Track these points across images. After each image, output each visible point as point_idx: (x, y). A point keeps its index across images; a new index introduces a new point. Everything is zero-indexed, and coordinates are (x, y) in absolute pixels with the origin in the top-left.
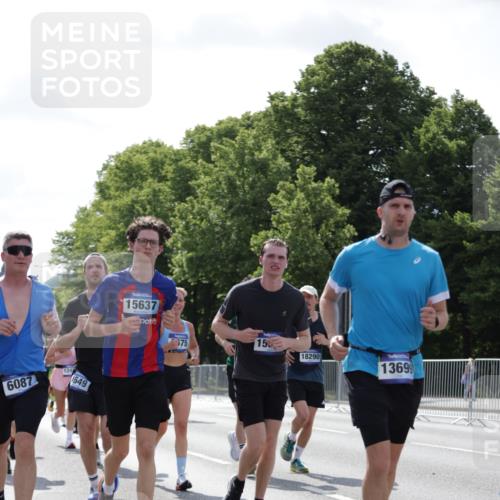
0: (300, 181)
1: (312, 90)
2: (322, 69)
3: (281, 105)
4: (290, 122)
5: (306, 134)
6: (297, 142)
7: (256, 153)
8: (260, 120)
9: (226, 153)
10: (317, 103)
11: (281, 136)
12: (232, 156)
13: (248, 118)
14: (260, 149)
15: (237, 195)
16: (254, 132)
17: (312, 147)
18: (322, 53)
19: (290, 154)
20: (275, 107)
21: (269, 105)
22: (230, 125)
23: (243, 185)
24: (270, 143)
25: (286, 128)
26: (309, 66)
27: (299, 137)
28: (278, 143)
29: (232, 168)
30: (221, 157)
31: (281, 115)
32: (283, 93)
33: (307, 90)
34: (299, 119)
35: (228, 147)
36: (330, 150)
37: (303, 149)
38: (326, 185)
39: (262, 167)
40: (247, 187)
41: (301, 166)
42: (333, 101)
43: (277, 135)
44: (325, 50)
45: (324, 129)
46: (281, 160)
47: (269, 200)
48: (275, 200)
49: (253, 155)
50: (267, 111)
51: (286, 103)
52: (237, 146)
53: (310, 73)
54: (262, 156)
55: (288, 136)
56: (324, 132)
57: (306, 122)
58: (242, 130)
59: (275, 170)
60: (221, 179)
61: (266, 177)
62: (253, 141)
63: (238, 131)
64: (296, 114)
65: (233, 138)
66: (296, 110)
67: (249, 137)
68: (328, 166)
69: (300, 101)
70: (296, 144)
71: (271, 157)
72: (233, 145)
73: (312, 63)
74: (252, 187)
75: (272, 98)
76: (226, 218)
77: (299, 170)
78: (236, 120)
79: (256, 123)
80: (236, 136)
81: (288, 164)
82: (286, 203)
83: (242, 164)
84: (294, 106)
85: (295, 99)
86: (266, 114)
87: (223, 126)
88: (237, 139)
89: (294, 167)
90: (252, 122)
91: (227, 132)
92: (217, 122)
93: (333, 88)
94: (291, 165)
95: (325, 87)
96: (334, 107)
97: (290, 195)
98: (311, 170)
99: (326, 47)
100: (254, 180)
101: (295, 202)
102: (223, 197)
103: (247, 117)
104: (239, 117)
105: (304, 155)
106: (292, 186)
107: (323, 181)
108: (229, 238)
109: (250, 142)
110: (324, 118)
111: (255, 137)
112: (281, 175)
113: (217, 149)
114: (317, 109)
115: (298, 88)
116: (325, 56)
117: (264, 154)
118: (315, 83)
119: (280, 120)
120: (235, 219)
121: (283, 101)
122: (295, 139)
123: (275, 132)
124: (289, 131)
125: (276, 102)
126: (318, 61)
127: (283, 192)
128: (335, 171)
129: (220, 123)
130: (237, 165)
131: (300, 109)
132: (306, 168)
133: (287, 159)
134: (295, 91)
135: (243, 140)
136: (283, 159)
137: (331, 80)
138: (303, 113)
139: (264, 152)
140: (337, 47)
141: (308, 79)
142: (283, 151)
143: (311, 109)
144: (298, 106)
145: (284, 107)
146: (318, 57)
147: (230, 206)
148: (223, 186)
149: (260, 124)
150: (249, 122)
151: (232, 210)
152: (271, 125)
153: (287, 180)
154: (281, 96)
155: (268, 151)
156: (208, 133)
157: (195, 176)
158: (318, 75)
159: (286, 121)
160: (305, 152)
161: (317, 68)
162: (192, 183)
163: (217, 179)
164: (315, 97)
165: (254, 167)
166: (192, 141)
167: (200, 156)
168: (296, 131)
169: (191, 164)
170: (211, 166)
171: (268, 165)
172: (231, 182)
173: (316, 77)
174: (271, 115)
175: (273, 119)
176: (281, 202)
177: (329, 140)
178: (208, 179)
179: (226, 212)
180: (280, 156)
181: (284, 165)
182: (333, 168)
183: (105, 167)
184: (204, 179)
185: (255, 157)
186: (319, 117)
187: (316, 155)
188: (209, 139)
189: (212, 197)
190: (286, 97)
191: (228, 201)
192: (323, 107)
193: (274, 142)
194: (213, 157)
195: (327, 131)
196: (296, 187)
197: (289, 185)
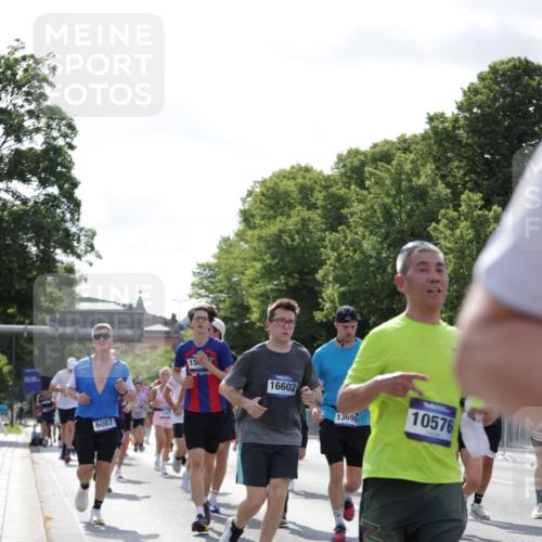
0: (463, 208)
1: (475, 110)
2: (485, 87)
3: (441, 126)
4: (451, 146)
5: (468, 158)
6: (458, 167)
7: (415, 179)
8: (417, 143)
9: (382, 179)
10: (480, 125)
11: (441, 162)
12: (388, 182)
13: (405, 141)
14: (418, 175)
15: (394, 224)
16: (412, 156)
17: (474, 172)
18: (487, 69)
19: (450, 179)
20: (434, 129)
21: (428, 127)
22: (385, 148)
23: (400, 213)
24: (430, 167)
25: (446, 152)
26: (472, 84)
27: (461, 161)
28: (437, 168)
29: (388, 195)
30: (377, 183)
31: (442, 136)
32: (443, 114)
33: (470, 110)
34: (461, 142)
35: (384, 173)
36: (494, 175)
37: (465, 175)
38: (492, 213)
39: (421, 194)
40: (404, 216)
41: (467, 192)
42: (498, 123)
43: (436, 160)
44: (490, 67)
45: (489, 153)
46: (441, 187)
47: (429, 229)
48: (435, 229)
49: (410, 181)
50: (426, 132)
51: (447, 124)
52: (393, 171)
53: (472, 91)
54: (420, 182)
55: (449, 160)
56: (487, 156)
57: (468, 145)
58: (398, 153)
59: (434, 198)
60: (376, 207)
61: (425, 205)
62: (410, 166)
63: (394, 155)
64: (456, 136)
65: (389, 162)
66: (457, 132)
67: (406, 161)
68: (493, 193)
69: (462, 122)
70: (457, 169)
71: (430, 184)
72: (388, 170)
73: (475, 80)
74: (410, 216)
75: (431, 119)
76: (382, 249)
77: (463, 197)
78: (393, 143)
79: (414, 145)
80: (392, 160)
81: (449, 191)
82: (448, 232)
83: (399, 191)
84: (455, 128)
85: (456, 120)
86: (424, 137)
87: (378, 149)
88: (394, 163)
89: (456, 195)
90: (409, 146)
91: (382, 156)
92: (371, 145)
93: (497, 110)
94: (452, 193)
95: (489, 107)
96: (498, 129)
97: (453, 225)
98: (477, 197)
99: (490, 63)
100: (411, 209)
101: (458, 232)
102: (379, 226)
103: (403, 140)
104: (395, 140)
105: (467, 182)
106: (456, 214)
107: (490, 210)
108: (384, 271)
109: (408, 167)
110: (488, 141)
111: (412, 162)
112: (441, 203)
113: (371, 174)
114: (480, 131)
115: (459, 108)
116: (489, 73)
117: (422, 181)
118: (479, 103)
119: (439, 143)
120: (392, 249)
121: (443, 122)
122: (456, 163)
123: (434, 157)
124: (450, 155)
125: (436, 123)
126: (481, 78)
127: (444, 221)
128: (500, 198)
129: (375, 146)
130: (394, 192)
131: (461, 132)
132: (471, 194)
133: (448, 185)
134: (456, 111)
135: (400, 165)
136: (443, 186)
137: (495, 100)
138: (465, 135)
139: (423, 177)
140: (502, 63)
141: (470, 99)
142: (443, 177)
143: (474, 131)
144: (459, 128)
145: (445, 129)
146: (482, 73)
147: (387, 236)
148: (379, 215)
149: (418, 147)
150: (406, 145)
151: (388, 241)
152: (430, 147)
153: (448, 208)
154: (440, 117)
155: (427, 177)
156: (362, 157)
157: (348, 204)
158: (481, 94)
159: (446, 144)
160: (467, 179)
161: (481, 86)
162: (345, 211)
163: (372, 207)
164: (477, 118)
165: (412, 195)
166: (344, 166)
167: (353, 181)
168: (458, 155)
169: (343, 191)
170: (365, 192)
171: (427, 192)
172: (387, 211)
173: (479, 96)
174: (430, 138)
175: (432, 141)
176: (442, 232)
177: (493, 165)
178: (362, 207)
179: (381, 243)
180: (440, 182)
181: (444, 192)
182: (498, 195)
183: (250, 194)
184: (357, 207)
185: (414, 184)
186: (482, 139)
187: (480, 181)
188: (363, 164)
189: (366, 227)
190: (446, 118)
191: (383, 230)
192: (487, 128)
193: (433, 167)
194: (367, 183)
195: (491, 155)
196: (460, 215)
197: (453, 214)
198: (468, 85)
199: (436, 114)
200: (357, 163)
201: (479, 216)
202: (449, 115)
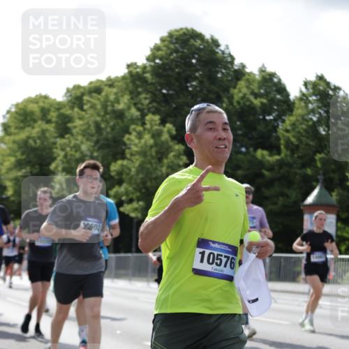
0: (148, 126)
2: (165, 46)
3: (134, 71)
4: (141, 84)
5: (152, 92)
7: (116, 105)
8: (119, 82)
9: (94, 104)
10: (160, 71)
11: (134, 94)
12: (99, 107)
13: (110, 81)
14: (118, 102)
15: (102, 134)
16: (115, 90)
17: (156, 101)
19: (140, 106)
20: (130, 73)
21: (127, 71)
22: (98, 84)
23: (106, 128)
24: (126, 98)
25: (137, 88)
26: (156, 44)
27: (147, 94)
28: (132, 98)
29: (99, 115)
30: (92, 107)
31: (135, 78)
33: (154, 61)
34: (147, 81)
35: (96, 100)
36: (169, 104)
37: (150, 103)
38: (166, 129)
39: (120, 115)
40: (109, 129)
41: (150, 115)
42: (172, 70)
43: (131, 93)
44: (168, 33)
45: (165, 89)
46: (133, 110)
47: (124, 139)
48: (129, 139)
49: (113, 106)
50: (125, 75)
51: (138, 70)
52: (102, 100)
53: (156, 49)
55: (139, 93)
56: (164, 91)
57: (152, 84)
58: (106, 88)
59: (129, 118)
60: (91, 123)
61: (123, 121)
62: (114, 97)
63: (103, 89)
64: (144, 78)
65: (99, 93)
66: (145, 75)
67: (111, 93)
68: (168, 115)
69: (148, 69)
70: (145, 99)
71: (126, 108)
72: (99, 99)
73: (158, 42)
74: (113, 128)
75: (129, 66)
76: (94, 150)
77: (147, 118)
78: (102, 81)
79: (116, 83)
80: (102, 92)
81: (139, 113)
82: (137, 141)
83: (106, 113)
84: (144, 72)
85: (144, 67)
86: (124, 78)
87: (93, 85)
88: (102, 94)
89: (143, 115)
90: (113, 83)
91: (96, 89)
93: (173, 60)
94: (141, 115)
95: (167, 59)
96: (172, 74)
97: (140, 136)
98: (157, 118)
100: (114, 125)
101: (143, 141)
102: (92, 135)
103: (109, 79)
104: (104, 79)
105: (150, 108)
106: (142, 129)
107: (164, 126)
109: (112, 97)
110: (165, 81)
111: (116, 94)
112: (133, 121)
113: (88, 101)
114: (160, 75)
115: (148, 60)
116: (168, 37)
117: (121, 106)
118: (160, 56)
119: (133, 82)
120: (101, 150)
121: (136, 68)
122: (144, 96)
123: (130, 91)
124: (140, 90)
125: (131, 69)
126: (162, 40)
127: (134, 133)
128: (172, 119)
129: (91, 83)
130: (102, 113)
131: (148, 75)
132: (153, 116)
133: (138, 109)
134: (145, 62)
135: (107, 96)
136: (135, 110)
137: (171, 54)
138: (150, 77)
139: (122, 104)
140: (177, 31)
141: (154, 53)
142: (135, 104)
143: (156, 74)
144: (146, 73)
145: (137, 73)
146: (163, 37)
147: (97, 142)
148: (92, 128)
149: (119, 84)
150: (111, 83)
151: (98, 145)
152: (128, 85)
153: (137, 124)
154: (134, 65)
155: (124, 104)
156: (82, 90)
157: (73, 120)
158: (162, 50)
159: (138, 83)
160: (150, 106)
161: (161, 45)
162: (70, 125)
163: (88, 123)
164: (158, 66)
165: (114, 115)
166: (71, 95)
167: (76, 105)
168: (145, 90)
169: (69, 112)
170: (83, 113)
171: (124, 114)
172: (97, 125)
173: (160, 52)
174: (127, 79)
175: (129, 81)
176: (133, 141)
177: (168, 98)
178: (81, 122)
179: (94, 146)
180: (133, 107)
181: (136, 114)
182: (171, 117)
183: (8, 112)
184: (78, 123)
185: (115, 108)
186: (162, 80)
187: (159, 107)
188: (83, 94)
189: (84, 136)
190: (138, 66)
191: (95, 138)
192: (165, 73)
193: (129, 98)
194: (85, 107)
195: (167, 90)
196: (145, 130)
197: (140, 128)
198: (154, 45)
199: (132, 63)
200: (79, 94)
201: (157, 130)
202: (140, 64)
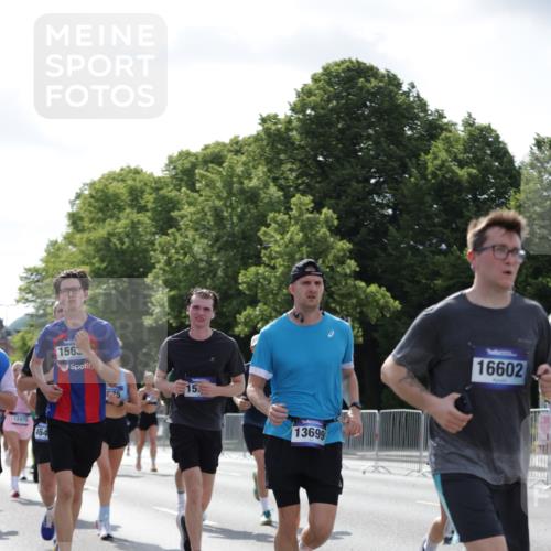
0: (294, 212)
1: (308, 112)
2: (319, 88)
3: (274, 127)
4: (283, 147)
5: (301, 161)
6: (291, 170)
7: (246, 182)
8: (250, 145)
9: (212, 181)
10: (314, 126)
11: (273, 163)
12: (219, 184)
13: (237, 143)
14: (249, 177)
15: (225, 227)
16: (244, 158)
17: (308, 175)
18: (320, 70)
19: (282, 182)
20: (267, 130)
21: (260, 128)
22: (216, 150)
23: (231, 216)
24: (262, 170)
25: (279, 154)
26: (306, 85)
27: (293, 163)
28: (269, 170)
29: (219, 197)
30: (207, 185)
31: (274, 139)
32: (276, 115)
33: (303, 112)
34: (293, 144)
35: (215, 175)
36: (327, 177)
37: (297, 178)
38: (323, 216)
39: (252, 197)
40: (235, 219)
41: (298, 195)
42: (330, 124)
43: (269, 161)
44: (323, 68)
45: (322, 155)
46: (273, 189)
47: (259, 234)
48: (265, 234)
49: (242, 183)
50: (258, 134)
51: (279, 126)
52: (224, 173)
53: (306, 92)
54: (251, 185)
55: (281, 163)
56: (320, 158)
57: (303, 147)
58: (230, 156)
59: (266, 200)
60: (207, 209)
61: (256, 207)
62: (242, 168)
63: (226, 157)
64: (289, 138)
65: (220, 164)
66: (291, 134)
67: (238, 164)
68: (326, 196)
69: (295, 123)
70: (290, 172)
71: (262, 186)
72: (220, 173)
73: (309, 81)
74: (241, 219)
75: (264, 120)
76: (213, 253)
77: (294, 200)
78: (224, 145)
79: (245, 147)
80: (223, 162)
81: (281, 193)
82: (278, 237)
83: (230, 194)
84: (288, 130)
85: (289, 122)
86: (257, 138)
87: (209, 151)
88: (224, 165)
89: (288, 197)
90: (241, 147)
91: (214, 157)
92: (202, 147)
93: (332, 110)
94: (284, 196)
95: (323, 108)
96: (332, 131)
97: (282, 229)
98: (308, 199)
99: (324, 64)
100: (242, 211)
101: (288, 236)
102: (209, 229)
103: (235, 142)
104: (227, 141)
105: (299, 185)
106: (286, 217)
107: (320, 213)
108: (215, 275)
109: (239, 169)
110: (321, 143)
111: (244, 164)
112: (273, 206)
113: (202, 176)
114: (313, 133)
115: (293, 110)
116: (323, 74)
117: (254, 183)
118: (312, 104)
119: (272, 145)
120: (222, 253)
121: (275, 123)
122: (289, 166)
123: (266, 158)
124: (282, 156)
125: (269, 124)
126: (315, 79)
127: (274, 225)
128: (333, 201)
129: (206, 147)
130: (225, 195)
131: (295, 133)
132: (302, 198)
133: (281, 188)
134: (289, 113)
135: (231, 167)
136: (275, 188)
137: (329, 101)
138: (298, 137)
139: (255, 180)
140: (336, 64)
141: (304, 100)
142: (275, 180)
143: (307, 133)
144: (291, 130)
145: (278, 130)
146: (315, 75)
147: (217, 239)
148: (209, 218)
149: (250, 149)
150: (238, 147)
151: (218, 244)
152: (263, 150)
153: (279, 212)
154: (273, 118)
155: (258, 179)
156: (193, 159)
157: (179, 206)
158: (315, 95)
159: (279, 146)
160: (300, 181)
161: (314, 87)
162: (174, 214)
163: (203, 210)
164: (311, 119)
165: (243, 197)
166: (175, 168)
167: (183, 184)
168: (290, 157)
169: (174, 193)
170: (196, 195)
171: (259, 194)
172: (217, 213)
173: (313, 98)
174: (262, 140)
175: (265, 143)
176: (273, 236)
177: (326, 168)
178: (192, 209)
179: (211, 246)
180: (272, 184)
181: (276, 195)
182: (331, 198)
183: (79, 196)
184: (187, 210)
185: (245, 186)
186: (316, 141)
187: (312, 183)
188: (194, 166)
189: (197, 230)
190: (279, 120)
191: (214, 233)
192: (320, 130)
193: (265, 169)
194: (198, 185)
195: (324, 157)
196: (290, 218)
197: (282, 217)
198: (301, 86)
199: (268, 116)
200: (188, 165)
201: (309, 219)
202: (281, 116)
